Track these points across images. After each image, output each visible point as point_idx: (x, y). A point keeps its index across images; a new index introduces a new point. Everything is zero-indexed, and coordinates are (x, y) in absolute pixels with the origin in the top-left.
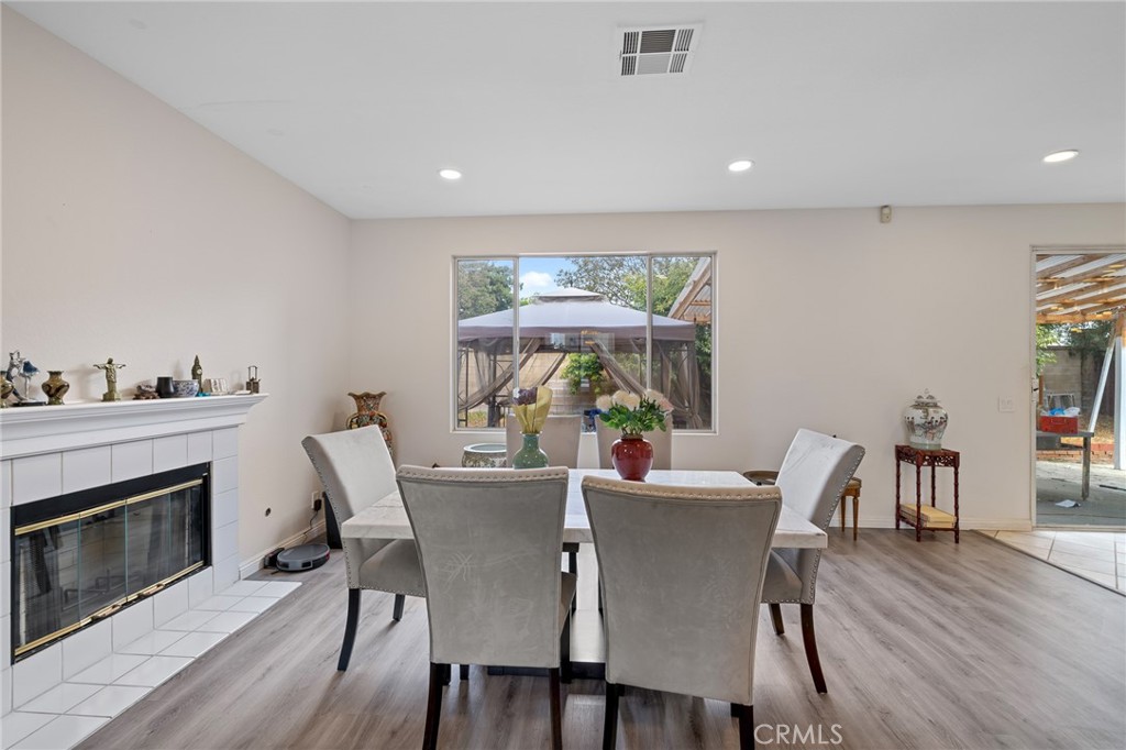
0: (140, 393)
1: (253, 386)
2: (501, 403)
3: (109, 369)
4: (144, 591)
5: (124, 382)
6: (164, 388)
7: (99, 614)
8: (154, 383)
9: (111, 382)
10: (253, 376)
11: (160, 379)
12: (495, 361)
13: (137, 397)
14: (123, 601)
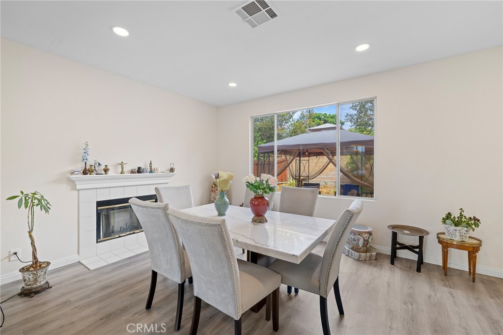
0: (132, 172)
1: (172, 170)
2: (302, 180)
3: (122, 164)
4: (135, 232)
5: (127, 168)
6: (139, 171)
7: (120, 235)
8: (137, 169)
9: (122, 168)
10: (172, 166)
11: (138, 168)
12: (300, 160)
13: (131, 173)
14: (129, 233)
